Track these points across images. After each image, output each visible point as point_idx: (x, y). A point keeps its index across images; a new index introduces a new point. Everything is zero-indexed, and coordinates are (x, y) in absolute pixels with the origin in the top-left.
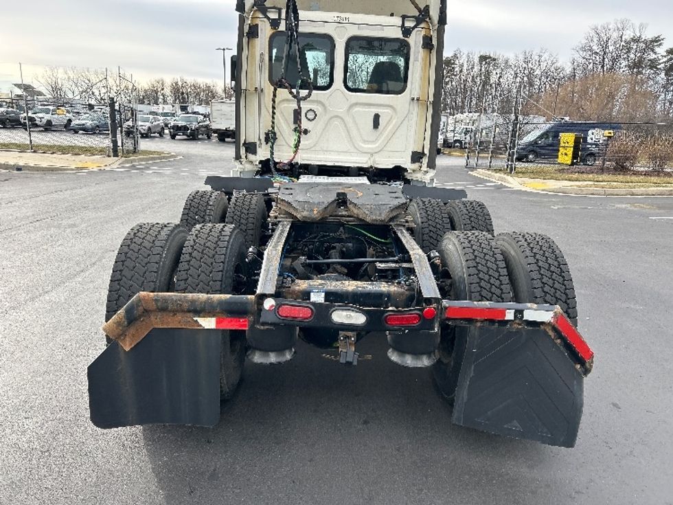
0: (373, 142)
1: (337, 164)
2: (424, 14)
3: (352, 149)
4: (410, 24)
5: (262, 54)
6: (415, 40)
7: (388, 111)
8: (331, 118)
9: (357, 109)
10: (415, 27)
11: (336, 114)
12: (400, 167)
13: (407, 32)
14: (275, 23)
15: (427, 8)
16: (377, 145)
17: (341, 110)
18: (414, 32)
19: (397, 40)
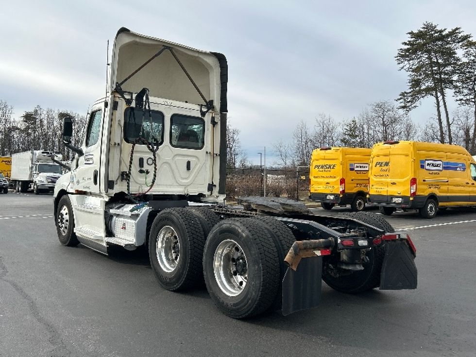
0: (186, 178)
1: (166, 193)
2: (210, 105)
3: (175, 184)
4: (204, 110)
5: (119, 121)
6: (207, 119)
7: (194, 159)
8: (163, 164)
9: (177, 158)
10: (207, 112)
11: (165, 161)
12: (202, 193)
13: (203, 114)
14: (128, 102)
15: (212, 102)
16: (189, 180)
17: (168, 159)
18: (207, 114)
19: (198, 118)
